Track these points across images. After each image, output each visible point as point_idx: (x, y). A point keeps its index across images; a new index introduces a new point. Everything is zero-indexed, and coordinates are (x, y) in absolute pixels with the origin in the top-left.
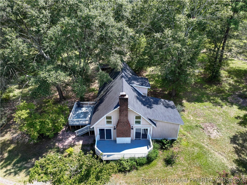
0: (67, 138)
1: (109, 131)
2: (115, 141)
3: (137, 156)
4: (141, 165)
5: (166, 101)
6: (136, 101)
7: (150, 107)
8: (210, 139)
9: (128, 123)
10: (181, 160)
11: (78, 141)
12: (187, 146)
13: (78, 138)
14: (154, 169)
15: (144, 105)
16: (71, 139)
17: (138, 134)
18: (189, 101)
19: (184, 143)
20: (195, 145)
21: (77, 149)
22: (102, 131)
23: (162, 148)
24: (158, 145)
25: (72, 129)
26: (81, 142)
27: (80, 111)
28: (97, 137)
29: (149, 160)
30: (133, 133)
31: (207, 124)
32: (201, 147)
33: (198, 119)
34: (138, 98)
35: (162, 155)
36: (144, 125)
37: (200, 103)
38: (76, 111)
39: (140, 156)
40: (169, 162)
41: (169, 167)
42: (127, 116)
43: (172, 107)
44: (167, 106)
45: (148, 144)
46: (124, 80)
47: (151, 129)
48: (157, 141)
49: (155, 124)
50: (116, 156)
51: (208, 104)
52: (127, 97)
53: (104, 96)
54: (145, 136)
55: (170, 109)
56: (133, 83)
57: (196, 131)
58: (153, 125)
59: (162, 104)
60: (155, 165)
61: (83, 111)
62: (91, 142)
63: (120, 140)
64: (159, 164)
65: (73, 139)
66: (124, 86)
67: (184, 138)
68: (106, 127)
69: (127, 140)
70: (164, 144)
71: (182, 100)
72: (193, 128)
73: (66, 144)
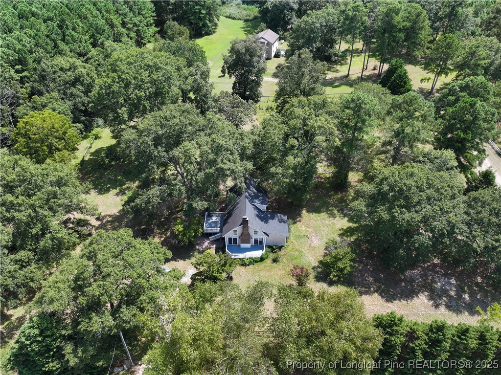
0: (204, 243)
1: (235, 239)
2: (240, 246)
3: (254, 257)
4: (256, 262)
5: (282, 216)
6: (255, 218)
7: (266, 222)
8: (310, 246)
9: (249, 235)
10: (283, 260)
11: (213, 245)
12: (291, 251)
13: (213, 242)
14: (265, 264)
15: (262, 221)
16: (206, 243)
17: (256, 241)
18: (308, 211)
19: (290, 248)
20: (297, 250)
21: (212, 251)
22: (230, 239)
23: (272, 252)
24: (269, 250)
25: (207, 235)
26: (215, 246)
27: (211, 220)
28: (227, 243)
29: (262, 259)
30: (252, 241)
31: (313, 234)
32: (301, 252)
33: (308, 229)
34: (257, 216)
35: (272, 256)
36: (260, 236)
37: (317, 214)
38: (208, 220)
39: (256, 256)
40: (275, 261)
41: (275, 264)
42: (248, 230)
43: (284, 222)
44: (281, 221)
45: (262, 249)
46: (247, 200)
47: (265, 238)
48: (269, 247)
49: (268, 236)
50: (241, 256)
51: (324, 215)
52: (247, 219)
53: (232, 210)
54: (261, 242)
55: (282, 223)
56: (255, 202)
57: (302, 240)
58: (266, 236)
59: (277, 219)
60: (266, 262)
61: (213, 220)
62: (221, 246)
63: (243, 246)
64: (268, 262)
65: (208, 243)
66: (247, 207)
67: (291, 245)
68: (233, 236)
69: (248, 246)
70: (274, 249)
71: (302, 210)
72: (301, 238)
73: (204, 247)
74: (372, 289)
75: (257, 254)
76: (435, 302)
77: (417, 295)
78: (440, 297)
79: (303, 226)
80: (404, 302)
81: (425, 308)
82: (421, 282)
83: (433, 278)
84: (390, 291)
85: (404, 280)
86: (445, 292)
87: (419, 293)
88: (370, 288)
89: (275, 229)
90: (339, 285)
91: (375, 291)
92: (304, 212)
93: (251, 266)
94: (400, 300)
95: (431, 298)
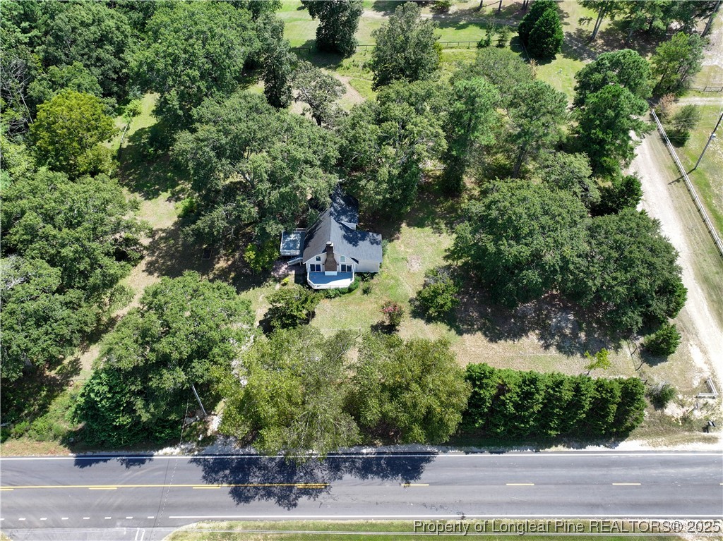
0: (280, 268)
1: (318, 266)
2: (324, 273)
3: (340, 287)
4: (344, 293)
5: (375, 235)
6: (342, 242)
7: (355, 245)
8: (409, 272)
9: (335, 261)
10: (376, 290)
11: (291, 271)
12: (386, 278)
13: (291, 268)
14: (353, 296)
15: (350, 243)
16: (284, 268)
17: (343, 267)
18: (409, 225)
19: (384, 275)
20: (393, 278)
21: (291, 278)
22: (312, 266)
23: (363, 280)
24: (359, 278)
25: (286, 259)
26: (294, 272)
27: (289, 239)
28: (309, 270)
29: (350, 290)
30: (339, 268)
31: (414, 257)
32: (397, 280)
33: (408, 250)
34: (345, 237)
35: (362, 285)
36: (348, 262)
37: (420, 229)
38: (284, 239)
39: (343, 287)
40: (366, 292)
41: (365, 295)
42: (333, 257)
43: (377, 243)
44: (374, 242)
45: (351, 277)
46: (332, 218)
47: (354, 266)
48: (359, 274)
49: (357, 262)
50: (323, 286)
51: (428, 230)
52: (332, 245)
53: (313, 229)
54: (349, 268)
55: (375, 245)
56: (342, 220)
57: (400, 264)
58: (355, 263)
59: (368, 239)
60: (355, 293)
61: (291, 239)
62: (302, 272)
63: (327, 273)
64: (358, 292)
65: (286, 269)
66: (332, 229)
67: (386, 271)
68: (318, 263)
69: (335, 273)
70: (365, 277)
71: (402, 222)
72: (398, 261)
73: (280, 273)
74: (475, 327)
75: (345, 283)
76: (546, 342)
77: (527, 335)
78: (553, 336)
79: (402, 246)
80: (511, 342)
81: (534, 349)
82: (534, 318)
83: (549, 312)
84: (497, 329)
85: (514, 316)
86: (559, 330)
87: (529, 331)
88: (472, 325)
89: (366, 254)
90: (439, 323)
91: (480, 329)
92: (404, 225)
93: (337, 299)
94: (506, 340)
95: (542, 337)
